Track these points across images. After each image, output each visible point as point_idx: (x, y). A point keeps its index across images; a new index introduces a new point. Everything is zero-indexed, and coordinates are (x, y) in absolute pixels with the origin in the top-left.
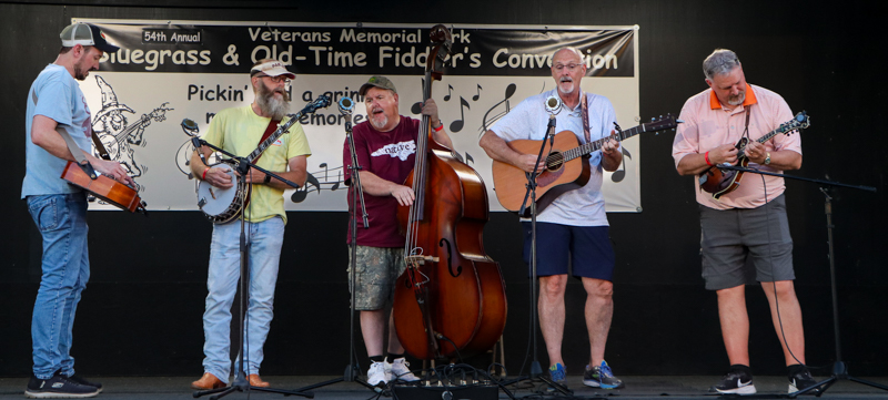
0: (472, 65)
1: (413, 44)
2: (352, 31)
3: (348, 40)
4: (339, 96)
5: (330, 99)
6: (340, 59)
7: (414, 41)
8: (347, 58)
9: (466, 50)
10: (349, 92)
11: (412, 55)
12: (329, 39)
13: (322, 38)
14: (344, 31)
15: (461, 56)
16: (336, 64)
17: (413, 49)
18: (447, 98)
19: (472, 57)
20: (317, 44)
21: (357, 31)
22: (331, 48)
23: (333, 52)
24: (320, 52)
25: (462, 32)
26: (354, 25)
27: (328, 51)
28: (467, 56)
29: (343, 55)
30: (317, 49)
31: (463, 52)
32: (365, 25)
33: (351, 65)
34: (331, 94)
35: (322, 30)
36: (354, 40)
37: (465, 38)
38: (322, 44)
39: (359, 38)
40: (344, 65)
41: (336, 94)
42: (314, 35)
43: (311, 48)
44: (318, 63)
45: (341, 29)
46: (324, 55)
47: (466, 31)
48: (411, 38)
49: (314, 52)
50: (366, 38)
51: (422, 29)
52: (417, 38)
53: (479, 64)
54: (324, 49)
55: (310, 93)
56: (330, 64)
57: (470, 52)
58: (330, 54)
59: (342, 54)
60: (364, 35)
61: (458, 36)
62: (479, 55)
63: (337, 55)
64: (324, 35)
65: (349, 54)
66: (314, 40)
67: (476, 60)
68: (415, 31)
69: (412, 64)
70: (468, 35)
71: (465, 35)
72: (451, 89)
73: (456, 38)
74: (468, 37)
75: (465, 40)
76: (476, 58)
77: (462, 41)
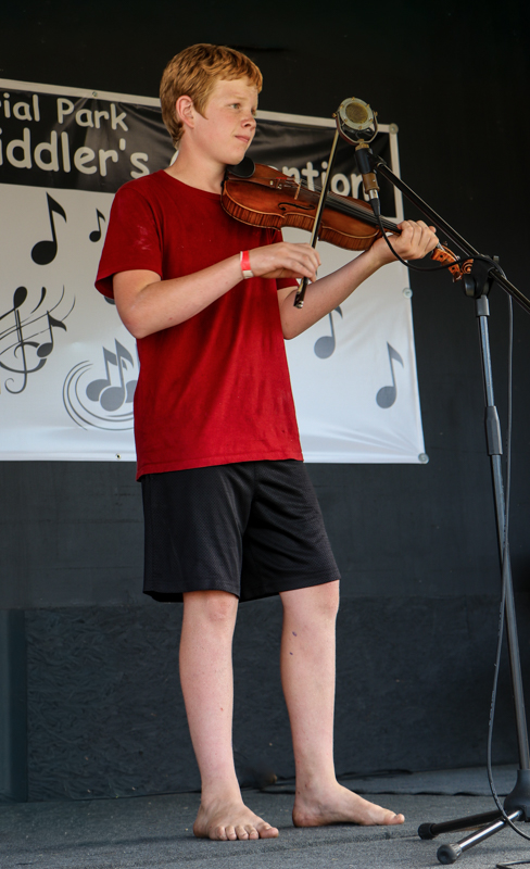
1: (26, 123)
7: (27, 116)
9: (123, 144)
11: (25, 144)
15: (114, 156)
17: (27, 132)
19: (135, 158)
25: (113, 107)
28: (124, 156)
31: (117, 147)
37: (117, 121)
47: (121, 107)
48: (21, 111)
51: (40, 95)
52: (30, 113)
57: (131, 149)
61: (106, 115)
62: (145, 156)
67: (140, 165)
68: (26, 97)
69: (26, 163)
70: (124, 115)
71: (118, 114)
72: (101, 219)
73: (102, 118)
74: (124, 120)
75: (118, 125)
76: (141, 160)
77: (114, 127)
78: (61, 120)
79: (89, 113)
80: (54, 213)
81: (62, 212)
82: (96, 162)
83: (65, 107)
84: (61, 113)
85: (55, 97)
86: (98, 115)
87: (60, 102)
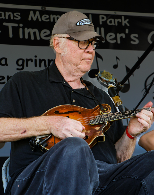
0: (132, 42)
2: (38, 13)
3: (35, 19)
4: (29, 62)
5: (23, 65)
6: (29, 34)
8: (35, 33)
9: (127, 31)
10: (38, 59)
12: (19, 18)
13: (14, 16)
14: (32, 13)
15: (124, 36)
16: (26, 37)
18: (115, 67)
19: (132, 36)
20: (9, 21)
21: (42, 13)
22: (21, 25)
23: (23, 28)
24: (13, 27)
25: (123, 17)
26: (39, 8)
27: (19, 27)
28: (128, 36)
29: (32, 31)
30: (10, 25)
31: (124, 32)
32: (48, 9)
33: (38, 38)
34: (23, 60)
35: (14, 11)
36: (40, 20)
37: (125, 22)
38: (14, 21)
39: (43, 18)
40: (32, 38)
41: (27, 60)
42: (7, 14)
43: (5, 24)
44: (11, 36)
45: (29, 10)
46: (16, 30)
47: (126, 17)
49: (8, 27)
50: (49, 18)
51: (93, 14)
53: (137, 42)
54: (16, 25)
55: (6, 59)
56: (21, 37)
57: (130, 33)
58: (21, 30)
59: (30, 30)
60: (48, 17)
61: (120, 20)
62: (137, 35)
63: (27, 31)
64: (15, 14)
65: (36, 31)
66: (7, 18)
67: (135, 39)
70: (127, 20)
71: (125, 20)
72: (118, 60)
73: (118, 22)
74: (128, 22)
75: (125, 24)
76: (135, 37)
77: (123, 25)
78: (101, 23)
79: (113, 20)
80: (98, 58)
81: (101, 58)
82: (116, 38)
83: (103, 18)
84: (101, 21)
85: (98, 15)
86: (117, 21)
87: (101, 16)
